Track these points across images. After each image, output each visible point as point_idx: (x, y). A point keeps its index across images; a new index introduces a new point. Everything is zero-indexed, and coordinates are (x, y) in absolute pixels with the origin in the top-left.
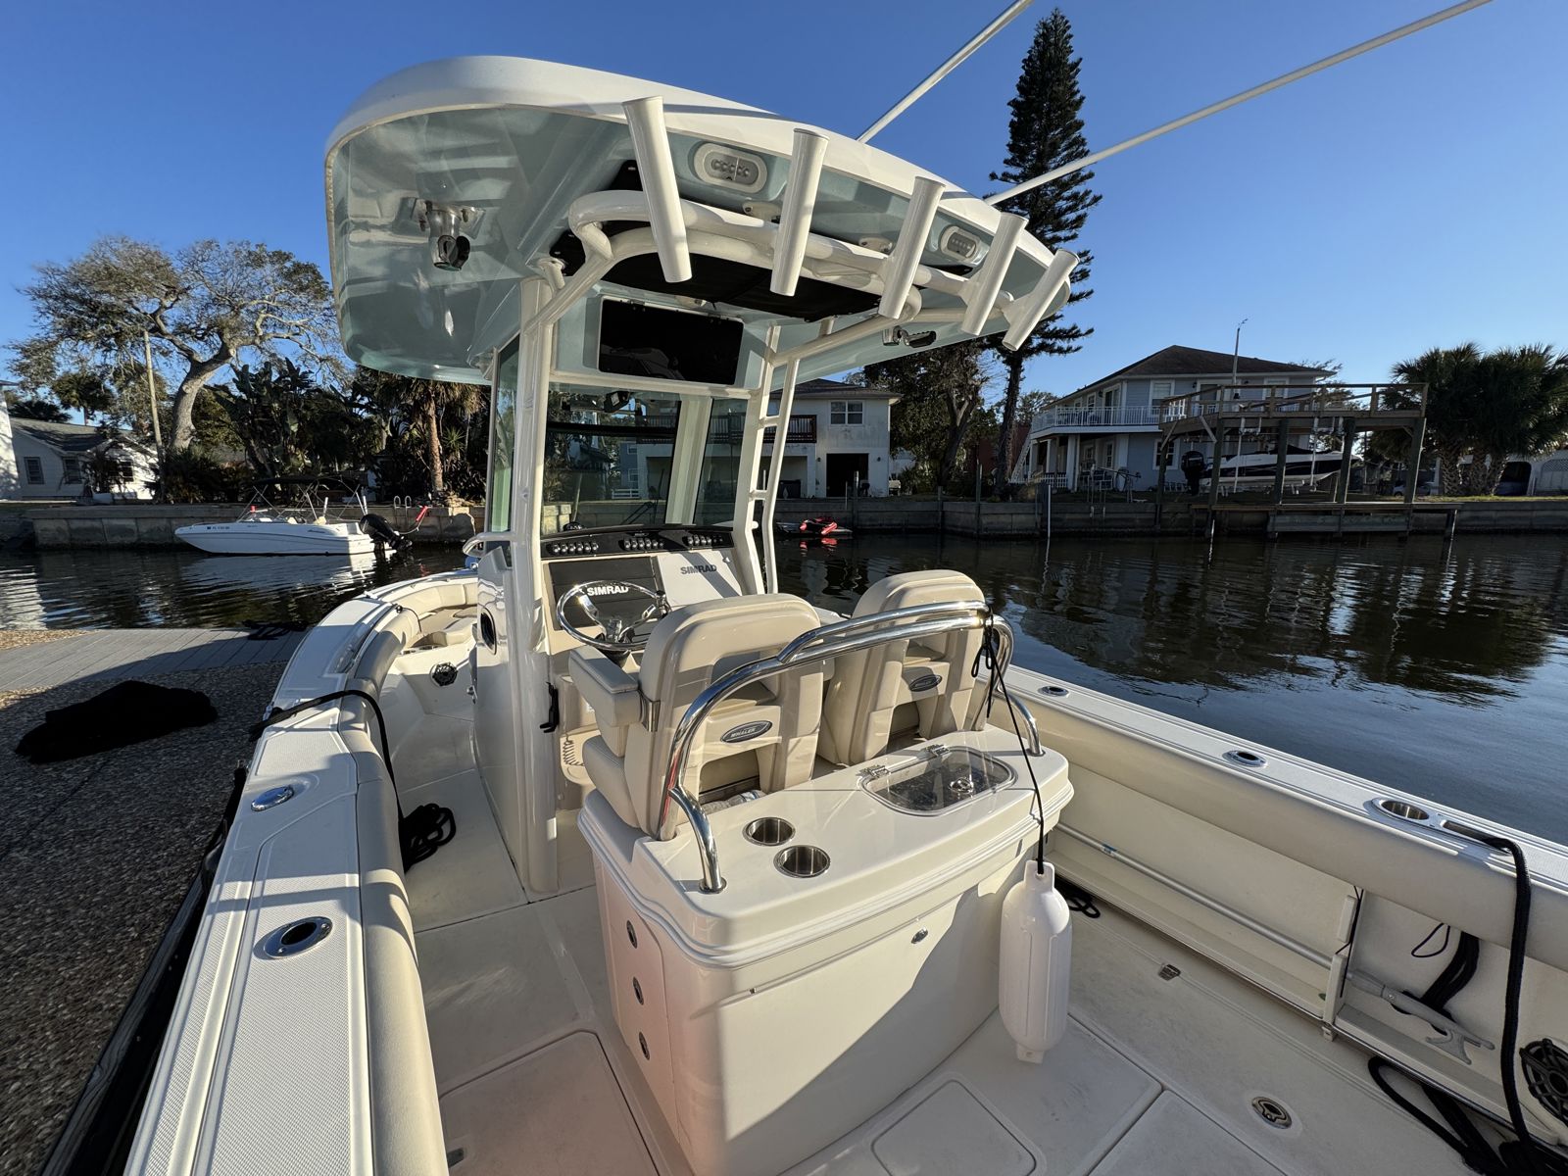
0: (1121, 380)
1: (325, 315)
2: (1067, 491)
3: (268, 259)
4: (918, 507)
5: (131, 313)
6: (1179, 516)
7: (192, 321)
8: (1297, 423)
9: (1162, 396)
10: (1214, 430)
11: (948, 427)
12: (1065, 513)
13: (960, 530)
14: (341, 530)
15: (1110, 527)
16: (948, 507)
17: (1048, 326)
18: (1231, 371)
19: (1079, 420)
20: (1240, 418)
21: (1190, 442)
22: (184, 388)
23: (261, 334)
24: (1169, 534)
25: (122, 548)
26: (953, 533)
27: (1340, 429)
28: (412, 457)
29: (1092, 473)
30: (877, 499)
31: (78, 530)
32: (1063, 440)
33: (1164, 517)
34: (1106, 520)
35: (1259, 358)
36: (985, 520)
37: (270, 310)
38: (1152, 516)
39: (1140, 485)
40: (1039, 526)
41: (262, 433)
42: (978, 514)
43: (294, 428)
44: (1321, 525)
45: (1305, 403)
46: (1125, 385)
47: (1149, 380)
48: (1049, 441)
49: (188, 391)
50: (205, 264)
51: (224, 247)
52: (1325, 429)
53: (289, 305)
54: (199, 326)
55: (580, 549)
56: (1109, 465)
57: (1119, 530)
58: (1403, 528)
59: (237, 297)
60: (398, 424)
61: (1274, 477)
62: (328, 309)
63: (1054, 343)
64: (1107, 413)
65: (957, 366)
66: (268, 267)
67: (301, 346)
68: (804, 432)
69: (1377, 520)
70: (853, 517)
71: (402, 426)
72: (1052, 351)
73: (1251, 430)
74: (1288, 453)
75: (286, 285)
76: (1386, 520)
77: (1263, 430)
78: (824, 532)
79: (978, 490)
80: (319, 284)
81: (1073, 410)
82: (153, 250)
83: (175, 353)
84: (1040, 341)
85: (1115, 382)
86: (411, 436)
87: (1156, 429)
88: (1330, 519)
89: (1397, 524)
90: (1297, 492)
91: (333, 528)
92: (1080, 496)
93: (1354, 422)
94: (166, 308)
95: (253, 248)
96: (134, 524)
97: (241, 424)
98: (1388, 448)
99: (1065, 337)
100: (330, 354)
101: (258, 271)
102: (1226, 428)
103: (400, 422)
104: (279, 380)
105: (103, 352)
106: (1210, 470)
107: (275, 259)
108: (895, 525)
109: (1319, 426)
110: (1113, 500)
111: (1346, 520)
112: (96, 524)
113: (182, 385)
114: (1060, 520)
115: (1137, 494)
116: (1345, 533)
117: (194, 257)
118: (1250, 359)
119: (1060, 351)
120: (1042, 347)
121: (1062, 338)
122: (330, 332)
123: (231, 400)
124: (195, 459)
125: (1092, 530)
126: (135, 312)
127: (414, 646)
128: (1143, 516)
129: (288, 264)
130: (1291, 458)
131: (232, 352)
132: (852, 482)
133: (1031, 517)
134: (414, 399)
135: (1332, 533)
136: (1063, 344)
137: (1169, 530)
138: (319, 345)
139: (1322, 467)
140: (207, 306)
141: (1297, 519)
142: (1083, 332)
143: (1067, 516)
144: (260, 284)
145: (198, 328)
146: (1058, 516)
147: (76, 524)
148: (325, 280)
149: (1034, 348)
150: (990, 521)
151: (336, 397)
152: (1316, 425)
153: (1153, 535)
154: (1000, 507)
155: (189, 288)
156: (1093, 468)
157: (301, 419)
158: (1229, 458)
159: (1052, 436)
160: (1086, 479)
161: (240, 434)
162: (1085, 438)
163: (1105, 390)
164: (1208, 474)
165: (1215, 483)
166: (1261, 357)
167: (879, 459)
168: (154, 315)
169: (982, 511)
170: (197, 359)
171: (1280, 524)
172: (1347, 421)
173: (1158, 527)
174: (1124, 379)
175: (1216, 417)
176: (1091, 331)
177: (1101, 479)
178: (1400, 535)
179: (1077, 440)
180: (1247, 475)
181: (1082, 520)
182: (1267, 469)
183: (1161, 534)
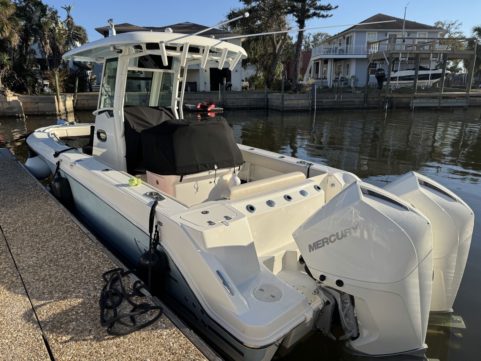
0: (353, 32)
2: (327, 87)
4: (255, 96)
6: (375, 99)
8: (424, 56)
10: (388, 59)
11: (271, 54)
12: (323, 98)
13: (275, 108)
15: (344, 105)
16: (270, 96)
17: (317, 3)
18: (402, 28)
20: (399, 53)
24: (371, 108)
26: (272, 109)
27: (441, 59)
29: (340, 78)
30: (236, 92)
32: (326, 61)
33: (369, 100)
34: (343, 102)
36: (286, 103)
38: (363, 100)
39: (359, 84)
40: (311, 105)
42: (283, 100)
44: (434, 103)
46: (355, 34)
47: (365, 32)
48: (320, 61)
52: (435, 59)
56: (347, 74)
57: (348, 106)
58: (465, 104)
61: (413, 81)
63: (320, 12)
64: (347, 48)
69: (455, 101)
70: (224, 101)
72: (319, 17)
73: (404, 59)
74: (420, 70)
76: (458, 101)
77: (409, 59)
78: (209, 109)
79: (283, 87)
81: (330, 46)
84: (314, 11)
85: (350, 32)
87: (365, 56)
88: (436, 101)
89: (463, 103)
90: (424, 88)
92: (332, 90)
93: (447, 56)
99: (325, 9)
102: (393, 58)
106: (387, 78)
108: (244, 106)
110: (347, 92)
111: (442, 101)
114: (322, 102)
115: (358, 89)
116: (442, 107)
118: (412, 22)
119: (323, 16)
120: (314, 14)
121: (323, 10)
125: (336, 106)
128: (359, 100)
130: (421, 72)
132: (222, 84)
133: (307, 101)
135: (436, 107)
136: (323, 13)
137: (371, 106)
139: (434, 76)
141: (422, 101)
142: (333, 7)
143: (325, 100)
146: (320, 100)
149: (310, 15)
150: (288, 103)
152: (431, 57)
153: (363, 108)
154: (292, 96)
156: (340, 75)
158: (395, 71)
159: (321, 59)
160: (337, 81)
162: (336, 60)
163: (345, 36)
164: (386, 80)
165: (388, 83)
167: (236, 71)
169: (285, 98)
171: (415, 103)
172: (444, 55)
173: (366, 105)
174: (355, 31)
175: (389, 53)
176: (337, 7)
177: (344, 81)
178: (464, 107)
179: (332, 61)
180: (402, 80)
181: (331, 102)
182: (411, 77)
183: (367, 108)
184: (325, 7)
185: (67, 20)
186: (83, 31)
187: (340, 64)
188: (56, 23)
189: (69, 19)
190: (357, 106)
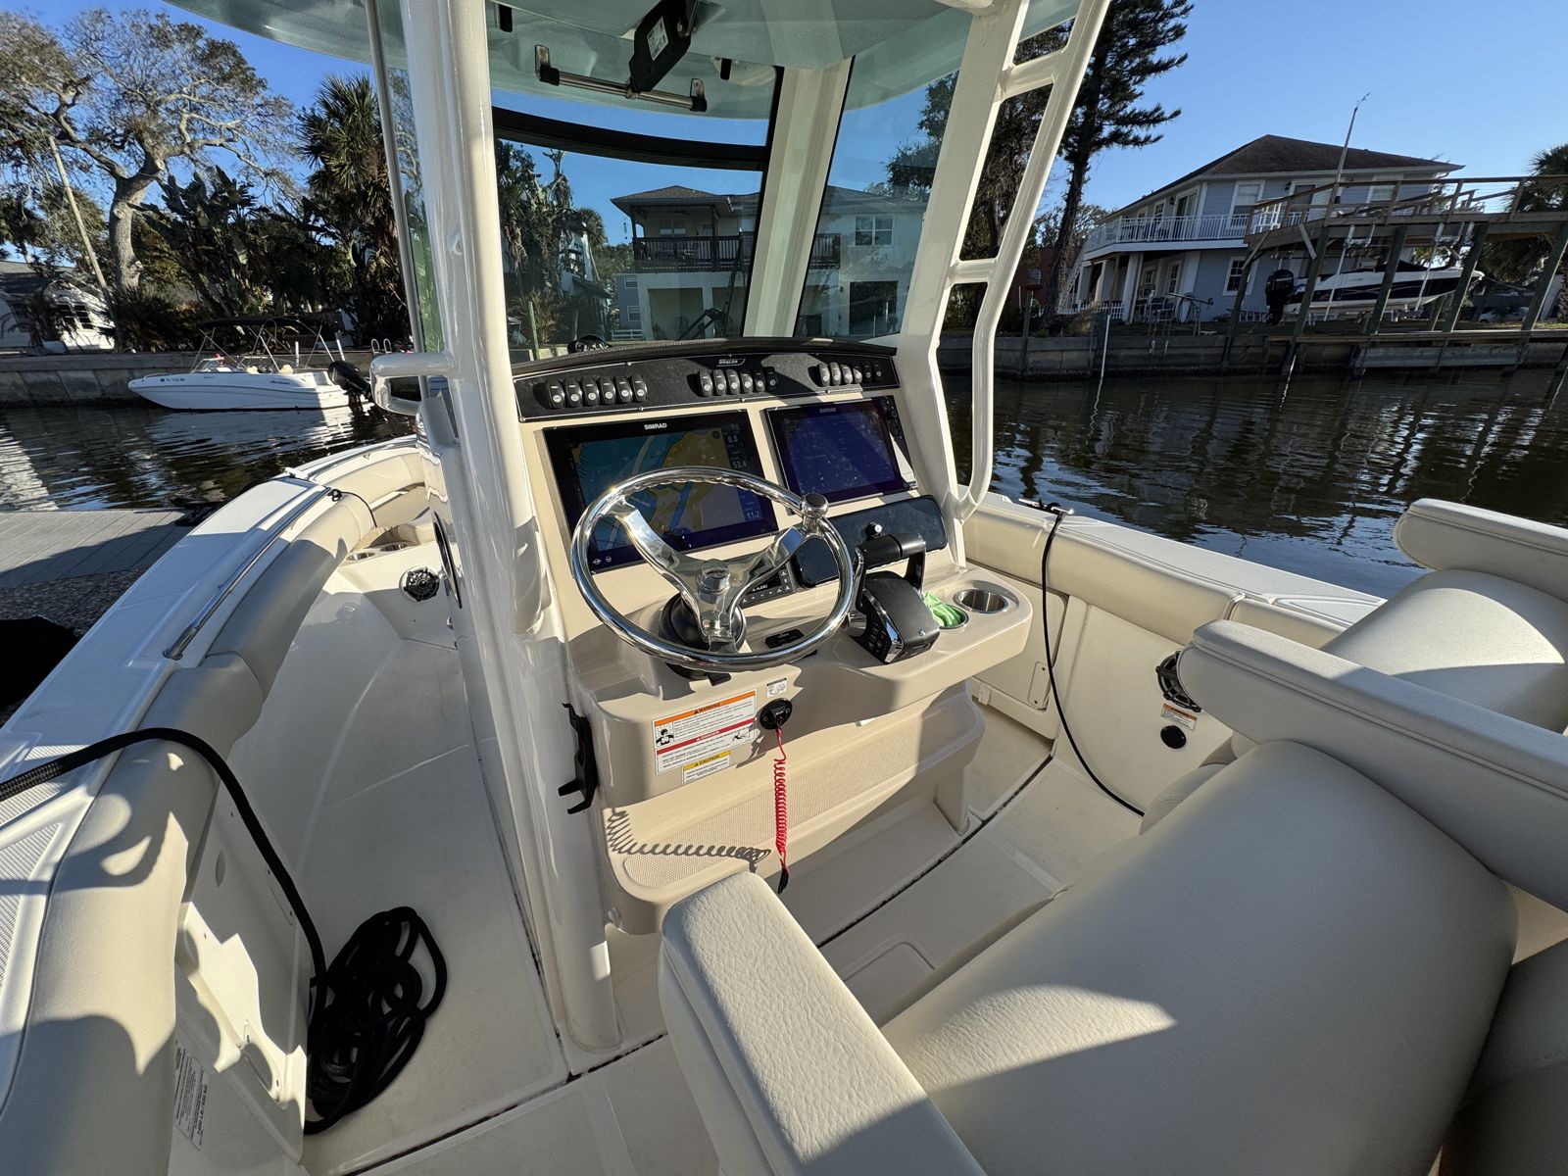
0: (1201, 182)
1: (259, 114)
2: (1124, 323)
3: (174, 36)
5: (28, 113)
6: (1251, 350)
7: (106, 125)
8: (1417, 231)
9: (1249, 201)
10: (1314, 242)
12: (1120, 348)
14: (307, 380)
15: (1170, 365)
17: (1125, 106)
18: (1336, 167)
19: (1145, 235)
20: (1347, 226)
21: (1279, 258)
22: (115, 212)
23: (189, 140)
24: (1236, 372)
25: (88, 404)
27: (1466, 239)
28: (384, 292)
29: (1151, 301)
31: (34, 385)
32: (1123, 259)
33: (1233, 351)
34: (1169, 357)
35: (1370, 149)
36: (1031, 359)
37: (194, 109)
38: (1221, 351)
39: (1207, 314)
40: (1091, 364)
41: (209, 264)
42: (1025, 351)
43: (243, 259)
44: (1423, 358)
45: (1424, 206)
46: (1206, 186)
47: (1234, 181)
48: (1104, 262)
49: (121, 216)
50: (100, 44)
51: (118, 19)
52: (1448, 239)
53: (215, 101)
54: (114, 131)
55: (575, 398)
56: (1172, 290)
57: (1179, 368)
58: (1512, 361)
59: (150, 90)
60: (363, 250)
61: (1375, 301)
62: (261, 106)
63: (1129, 132)
64: (1178, 225)
65: (1005, 168)
66: (177, 46)
67: (239, 156)
68: (826, 256)
69: (1485, 352)
71: (367, 254)
72: (1126, 143)
73: (1360, 241)
74: (1399, 270)
75: (204, 72)
76: (1494, 352)
77: (1374, 240)
79: (1027, 323)
80: (244, 72)
81: (1135, 221)
82: (31, 24)
83: (95, 168)
84: (1113, 128)
85: (1193, 185)
86: (379, 265)
87: (1239, 244)
88: (1429, 352)
89: (1507, 356)
90: (1397, 320)
91: (299, 378)
92: (1138, 328)
93: (1486, 228)
94: (69, 106)
95: (153, 21)
96: (93, 376)
97: (183, 254)
98: (1504, 264)
99: (1144, 122)
100: (275, 167)
101: (167, 53)
102: (1331, 239)
103: (364, 248)
104: (215, 196)
105: (13, 166)
106: (1301, 294)
107: (184, 35)
109: (1443, 234)
110: (1177, 333)
111: (1448, 353)
112: (52, 377)
113: (112, 209)
114: (1119, 357)
115: (1205, 325)
116: (1442, 368)
117: (85, 34)
119: (1137, 142)
120: (1116, 137)
121: (1140, 123)
122: (270, 138)
123: (164, 222)
124: (147, 300)
125: (1150, 368)
126: (34, 113)
127: (373, 545)
128: (1209, 351)
129: (201, 43)
130: (1400, 277)
131: (159, 163)
132: (879, 316)
133: (1083, 354)
134: (373, 217)
135: (1429, 368)
136: (1139, 132)
137: (1237, 367)
138: (259, 155)
139: (1435, 286)
140: (117, 104)
141: (1392, 352)
142: (1167, 114)
143: (1124, 353)
144: (174, 72)
145: (114, 133)
146: (1112, 352)
147: (31, 378)
148: (249, 65)
149: (1104, 139)
150: (1037, 359)
151: (287, 218)
152: (1439, 233)
153: (1218, 373)
154: (1049, 343)
155: (88, 78)
156: (1151, 295)
157: (251, 247)
158: (1324, 277)
159: (1110, 257)
160: (1142, 308)
161: (185, 267)
162: (1149, 256)
163: (1175, 196)
164: (1298, 298)
165: (1304, 309)
166: (1372, 149)
168: (56, 115)
170: (121, 174)
171: (1373, 357)
172: (1479, 227)
173: (1225, 364)
174: (1205, 181)
175: (1320, 226)
176: (1177, 113)
177: (1160, 308)
178: (1506, 369)
179: (1139, 259)
180: (1343, 299)
181: (1140, 357)
182: (1367, 291)
183: (1228, 373)
184: (1145, 116)
185: (555, 182)
186: (597, 219)
187: (1153, 268)
188: (533, 189)
189: (559, 181)
190: (1202, 367)
